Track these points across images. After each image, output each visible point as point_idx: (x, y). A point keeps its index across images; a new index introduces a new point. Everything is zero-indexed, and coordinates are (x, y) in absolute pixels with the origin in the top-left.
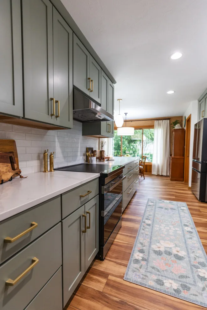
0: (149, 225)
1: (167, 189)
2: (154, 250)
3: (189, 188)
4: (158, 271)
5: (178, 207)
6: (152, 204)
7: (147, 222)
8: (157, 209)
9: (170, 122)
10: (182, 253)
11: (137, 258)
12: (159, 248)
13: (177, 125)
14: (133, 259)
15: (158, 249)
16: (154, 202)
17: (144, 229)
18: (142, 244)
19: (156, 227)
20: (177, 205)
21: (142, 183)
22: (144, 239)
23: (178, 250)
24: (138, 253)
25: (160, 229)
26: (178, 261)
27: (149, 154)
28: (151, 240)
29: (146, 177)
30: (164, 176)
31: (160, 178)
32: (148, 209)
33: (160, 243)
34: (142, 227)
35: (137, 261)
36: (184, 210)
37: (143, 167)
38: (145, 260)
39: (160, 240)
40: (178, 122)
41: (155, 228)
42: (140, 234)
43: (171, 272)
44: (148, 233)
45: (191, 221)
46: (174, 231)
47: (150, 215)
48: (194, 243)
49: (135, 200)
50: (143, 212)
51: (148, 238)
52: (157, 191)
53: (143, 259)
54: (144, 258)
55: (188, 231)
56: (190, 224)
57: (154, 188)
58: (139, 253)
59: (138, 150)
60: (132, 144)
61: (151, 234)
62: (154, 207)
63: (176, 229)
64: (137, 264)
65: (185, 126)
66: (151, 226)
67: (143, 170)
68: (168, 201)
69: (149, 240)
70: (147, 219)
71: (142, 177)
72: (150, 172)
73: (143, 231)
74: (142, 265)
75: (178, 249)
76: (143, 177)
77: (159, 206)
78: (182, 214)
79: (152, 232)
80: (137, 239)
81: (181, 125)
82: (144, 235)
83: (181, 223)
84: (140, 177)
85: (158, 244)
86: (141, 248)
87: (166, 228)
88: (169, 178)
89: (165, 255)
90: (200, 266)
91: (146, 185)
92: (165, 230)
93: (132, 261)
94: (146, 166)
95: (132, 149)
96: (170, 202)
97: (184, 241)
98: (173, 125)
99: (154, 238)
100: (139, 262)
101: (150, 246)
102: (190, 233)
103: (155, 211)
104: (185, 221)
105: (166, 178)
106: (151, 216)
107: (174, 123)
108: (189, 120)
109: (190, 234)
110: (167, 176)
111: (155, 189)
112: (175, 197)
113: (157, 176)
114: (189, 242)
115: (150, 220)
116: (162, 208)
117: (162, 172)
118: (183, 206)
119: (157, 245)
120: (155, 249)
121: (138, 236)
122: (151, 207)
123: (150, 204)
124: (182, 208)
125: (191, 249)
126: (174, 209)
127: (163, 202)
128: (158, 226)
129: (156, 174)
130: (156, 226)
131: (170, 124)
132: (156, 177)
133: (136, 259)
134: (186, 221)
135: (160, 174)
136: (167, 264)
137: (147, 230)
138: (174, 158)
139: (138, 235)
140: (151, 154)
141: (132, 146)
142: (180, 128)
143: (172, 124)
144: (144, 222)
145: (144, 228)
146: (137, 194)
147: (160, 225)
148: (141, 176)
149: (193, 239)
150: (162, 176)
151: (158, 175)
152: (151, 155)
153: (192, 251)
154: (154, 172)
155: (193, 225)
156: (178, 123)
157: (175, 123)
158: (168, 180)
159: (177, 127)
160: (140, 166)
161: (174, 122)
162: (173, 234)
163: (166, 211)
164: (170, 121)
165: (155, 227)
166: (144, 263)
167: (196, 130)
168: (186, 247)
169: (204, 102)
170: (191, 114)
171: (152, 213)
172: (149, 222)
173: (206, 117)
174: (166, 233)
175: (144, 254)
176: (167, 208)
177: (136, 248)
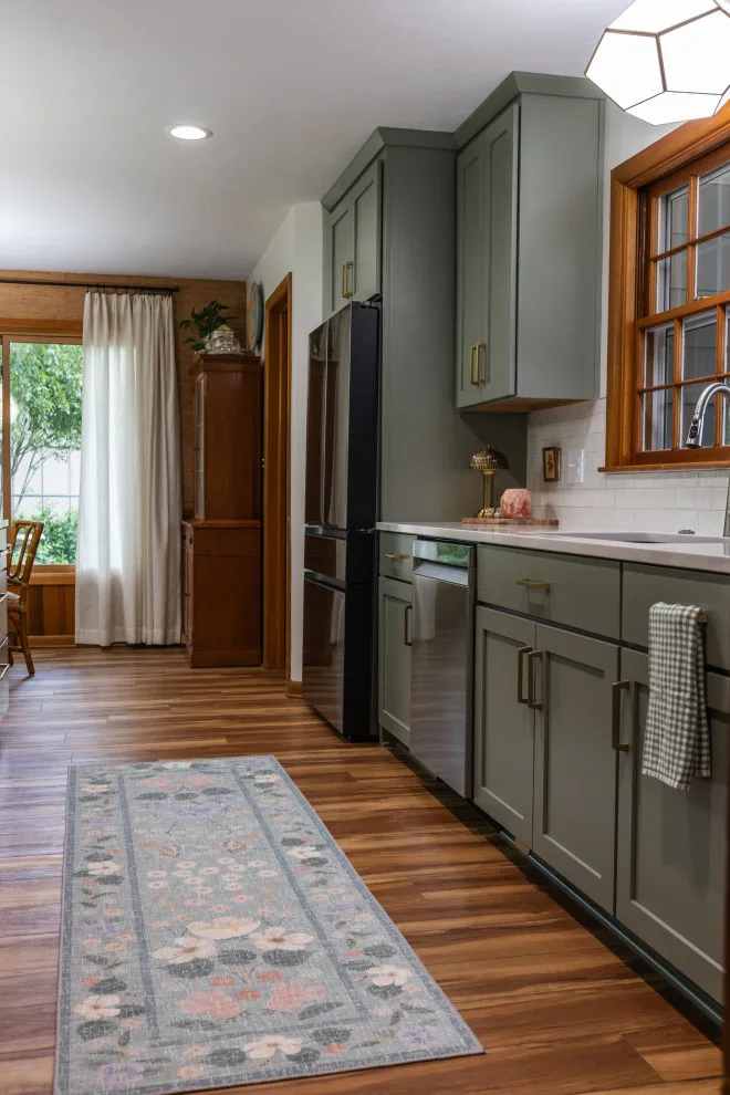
0: (114, 880)
1: (173, 709)
2: (169, 966)
3: (294, 689)
4: (212, 1026)
5: (240, 781)
6: (102, 788)
7: (96, 868)
8: (133, 807)
9: (175, 312)
10: (298, 941)
11: (94, 1016)
12: (192, 950)
13: (216, 334)
14: (75, 1025)
15: (188, 958)
16: (111, 777)
17: (90, 901)
18: (100, 961)
19: (155, 880)
20: (235, 772)
22: (107, 941)
23: (278, 936)
24: (93, 999)
25: (177, 883)
26: (284, 970)
28: (140, 934)
29: (42, 660)
30: (154, 646)
31: (131, 658)
32: (85, 816)
33: (192, 935)
34: (78, 898)
35: (97, 1028)
36: (272, 784)
38: (138, 1011)
39: (188, 922)
40: (222, 313)
41: (150, 885)
42: (76, 925)
43: (269, 1012)
44: (119, 913)
45: (309, 821)
46: (244, 873)
47: (107, 838)
48: (340, 896)
51: (124, 932)
52: (129, 724)
53: (127, 1012)
54: (126, 1006)
55: (303, 862)
56: (310, 833)
57: (105, 713)
58: (97, 997)
61: (138, 912)
62: (115, 801)
63: (252, 864)
64: (102, 1034)
65: (259, 343)
66: (126, 883)
68: (185, 764)
69: (134, 938)
70: (90, 858)
72: (62, 630)
73: (89, 912)
74: (127, 1034)
75: (279, 931)
77: (146, 791)
78: (265, 802)
79: (136, 906)
80: (69, 949)
81: (241, 336)
82: (102, 923)
83: (269, 837)
85: (180, 941)
86: (102, 978)
87: (203, 871)
88: (186, 656)
89: (223, 966)
90: (374, 960)
92: (200, 881)
93: (73, 1033)
96: (194, 766)
97: (295, 897)
98: (193, 332)
99: (154, 925)
100: (107, 1028)
101: (144, 958)
102: (313, 865)
103: (126, 816)
104: (283, 827)
106: (113, 842)
107: (198, 318)
108: (280, 308)
109: (315, 869)
110: (167, 647)
111: (113, 718)
112: (227, 737)
113: (107, 649)
114: (318, 896)
115: (109, 858)
116: (159, 796)
117: (139, 624)
118: (265, 769)
119: (178, 946)
120: (171, 962)
121: (71, 938)
122: (98, 802)
123: (90, 789)
124: (261, 779)
125: (330, 918)
126: (224, 791)
127: (160, 769)
128: (164, 874)
129: (103, 643)
130: (150, 874)
132: (103, 656)
133: (92, 1023)
134: (289, 827)
135: (131, 639)
136: (240, 995)
137: (106, 900)
139: (70, 933)
142: (237, 349)
143: (187, 323)
144: (85, 874)
145: (88, 899)
147: (172, 868)
149: (329, 883)
150: (140, 647)
151: (116, 646)
153: (335, 923)
154: (90, 631)
155: (321, 834)
156: (223, 321)
157: (207, 320)
158: (180, 669)
159: (219, 342)
161: (199, 310)
162: (240, 887)
163: (186, 804)
164: (174, 302)
165: (150, 880)
166: (135, 1024)
167: (315, 366)
168: (309, 917)
169: (350, 216)
170: (290, 274)
171: (113, 828)
172: (113, 868)
173: (362, 296)
174: (210, 890)
175: (122, 993)
176: (184, 791)
177: (72, 985)
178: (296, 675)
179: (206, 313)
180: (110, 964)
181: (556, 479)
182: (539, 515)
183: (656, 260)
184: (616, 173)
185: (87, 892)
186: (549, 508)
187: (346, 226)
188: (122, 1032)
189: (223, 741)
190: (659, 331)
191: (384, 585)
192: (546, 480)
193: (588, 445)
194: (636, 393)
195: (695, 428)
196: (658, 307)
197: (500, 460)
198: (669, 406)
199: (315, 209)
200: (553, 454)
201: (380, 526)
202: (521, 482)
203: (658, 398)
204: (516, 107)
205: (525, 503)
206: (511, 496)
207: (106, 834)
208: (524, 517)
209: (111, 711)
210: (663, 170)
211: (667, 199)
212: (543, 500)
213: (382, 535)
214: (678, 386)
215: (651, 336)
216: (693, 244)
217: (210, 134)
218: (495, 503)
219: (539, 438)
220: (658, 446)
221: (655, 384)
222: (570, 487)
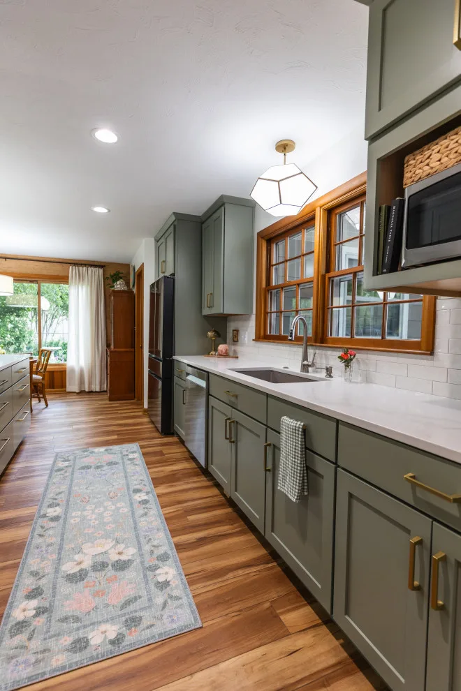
0: (56, 519)
1: (100, 422)
2: (67, 576)
3: (144, 410)
4: (77, 620)
5: (123, 457)
6: (66, 464)
7: (51, 512)
8: (77, 474)
9: (104, 274)
10: (130, 553)
11: (21, 617)
12: (80, 563)
14: (9, 626)
15: (76, 569)
16: (71, 458)
17: (42, 533)
18: (35, 574)
19: (75, 517)
20: (121, 453)
21: (41, 416)
22: (43, 559)
23: (120, 550)
24: (25, 604)
25: (83, 519)
26: (119, 574)
27: (60, 343)
28: (59, 553)
29: (52, 400)
30: (96, 392)
31: (87, 397)
32: (55, 481)
33: (82, 553)
34: (38, 531)
35: (20, 627)
36: (134, 459)
37: (41, 377)
38: (44, 611)
39: (83, 544)
41: (72, 521)
42: (31, 550)
44: (54, 540)
45: (146, 479)
46: (113, 511)
47: (60, 493)
48: (151, 522)
49: (18, 466)
50: (41, 490)
51: (52, 553)
52: (78, 430)
53: (38, 612)
54: (39, 608)
55: (140, 502)
56: (145, 485)
57: (72, 424)
58: (26, 602)
59: (31, 333)
60: (12, 318)
61: (62, 539)
62: (70, 470)
63: (118, 505)
64: (21, 633)
65: (134, 286)
66: (61, 521)
67: (43, 385)
68: (102, 449)
69: (55, 557)
70: (50, 506)
71: (40, 401)
72: (62, 387)
73: (40, 540)
74: (34, 631)
75: (121, 547)
76: (43, 403)
77: (83, 465)
79: (63, 534)
80: (23, 567)
82: (44, 548)
83: (128, 489)
84: (34, 402)
85: (77, 557)
86: (34, 587)
87: (96, 511)
88: (106, 396)
89: (93, 574)
90: (160, 564)
91: (50, 421)
92: (94, 517)
93: (7, 632)
94: (52, 373)
95: (12, 331)
96: (106, 450)
97: (132, 525)
99: (67, 547)
100: (26, 626)
101: (57, 570)
102: (143, 504)
103: (72, 480)
104: (135, 484)
105: (99, 397)
106: (62, 495)
108: (140, 275)
109: (144, 506)
110: (101, 392)
111: (74, 427)
112: (118, 434)
113: (78, 393)
114: (143, 523)
115: (58, 505)
116: (88, 467)
117: (90, 384)
118: (133, 451)
119: (75, 561)
120: (69, 573)
121: (26, 558)
122: (62, 472)
123: (61, 465)
124: (131, 456)
125: (145, 537)
126: (115, 464)
127: (92, 452)
128: (79, 513)
129: (77, 391)
130: (73, 514)
131: (105, 279)
133: (18, 623)
134: (137, 482)
135: (87, 390)
136: (96, 594)
137: (51, 532)
138: (115, 351)
139: (27, 554)
140: (66, 342)
141: (11, 322)
142: (125, 288)
144: (44, 516)
146: (26, 447)
147: (84, 510)
148: (37, 399)
149: (149, 514)
150: (90, 392)
151: (82, 393)
152: (65, 346)
153: (147, 539)
154: (72, 386)
155: (149, 486)
158: (104, 401)
160: (34, 376)
162: (111, 520)
163: (99, 471)
164: (104, 271)
165: (73, 517)
166: (40, 621)
168: (137, 537)
171: (64, 488)
172: (57, 511)
174: (97, 522)
175: (40, 598)
176: (99, 464)
177: (18, 593)
178: (146, 406)
180: (40, 576)
185: (42, 527)
188: (32, 628)
189: (116, 437)
207: (61, 491)
209: (76, 423)
210: (275, 234)
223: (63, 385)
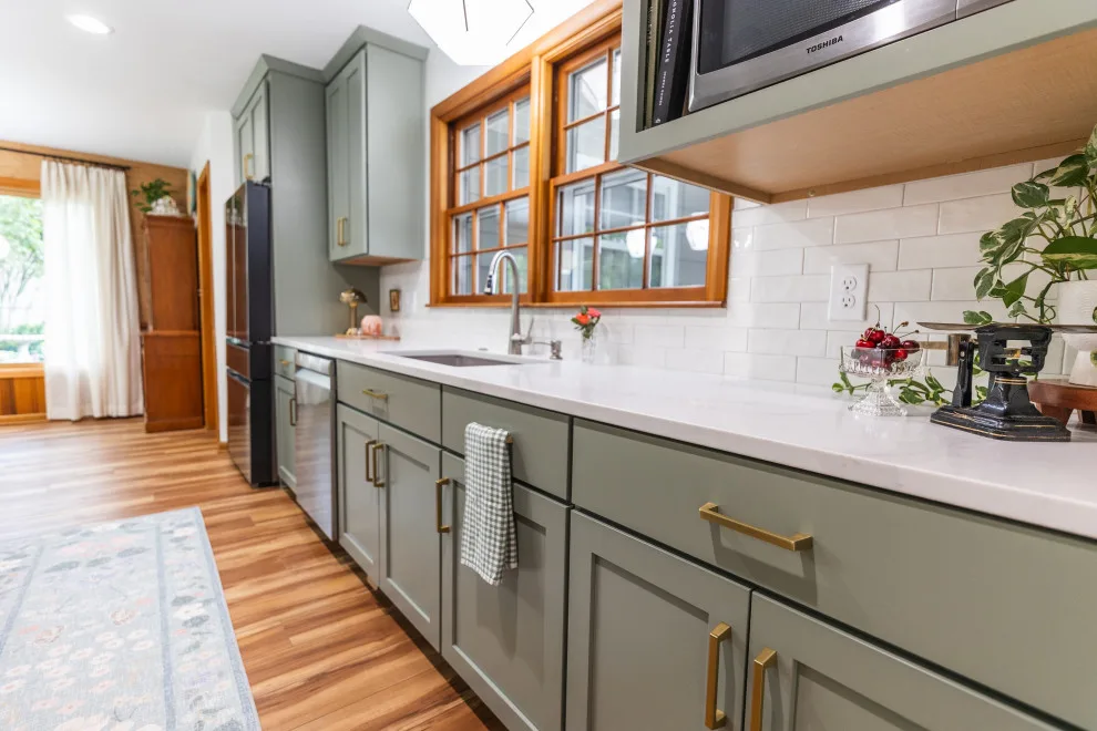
5: (159, 537)
6: (15, 564)
8: (36, 583)
9: (128, 185)
13: (160, 201)
16: (32, 549)
20: (157, 529)
30: (118, 418)
31: (97, 428)
36: (184, 538)
40: (166, 188)
48: (206, 662)
55: (185, 623)
57: (48, 482)
62: (22, 574)
63: (132, 637)
65: (195, 209)
68: (114, 525)
72: (36, 410)
77: (60, 561)
78: (174, 557)
81: (182, 205)
83: (162, 599)
87: (73, 657)
88: (142, 424)
96: (122, 526)
97: (160, 674)
98: (142, 198)
102: (193, 627)
103: (21, 597)
105: (127, 426)
107: (146, 189)
108: (204, 188)
109: (194, 630)
110: (130, 418)
112: (158, 494)
113: (76, 422)
114: (185, 666)
116: (71, 566)
117: (104, 403)
118: (186, 522)
124: (178, 533)
125: (187, 695)
126: (139, 551)
127: (88, 534)
128: (26, 669)
129: (74, 417)
131: (130, 194)
132: (75, 428)
134: (184, 585)
135: (97, 414)
138: (157, 337)
142: (174, 212)
143: (137, 192)
147: (39, 660)
149: (202, 646)
150: (105, 419)
151: (84, 420)
153: (192, 700)
155: (212, 588)
156: (167, 193)
157: (154, 191)
158: (135, 435)
159: (163, 207)
161: (146, 184)
162: (106, 671)
164: (127, 178)
168: (166, 698)
169: (249, 124)
170: (208, 163)
173: (259, 178)
174: (71, 682)
176: (99, 557)
178: (224, 438)
179: (151, 186)
181: (398, 310)
182: (388, 333)
183: (460, 171)
184: (434, 110)
186: (395, 329)
187: (247, 131)
190: (462, 218)
191: (278, 381)
192: (392, 310)
193: (417, 288)
194: (448, 257)
195: (490, 281)
196: (461, 202)
197: (361, 297)
198: (470, 267)
199: (226, 119)
200: (396, 295)
201: (274, 340)
202: (376, 311)
203: (462, 261)
204: (362, 53)
205: (378, 326)
206: (369, 321)
208: (378, 334)
210: (462, 111)
211: (466, 132)
212: (390, 323)
213: (276, 348)
214: (475, 253)
215: (457, 221)
216: (483, 161)
217: (113, 31)
218: (358, 325)
219: (388, 283)
220: (463, 292)
221: (461, 251)
222: (407, 316)
223: (37, 405)
